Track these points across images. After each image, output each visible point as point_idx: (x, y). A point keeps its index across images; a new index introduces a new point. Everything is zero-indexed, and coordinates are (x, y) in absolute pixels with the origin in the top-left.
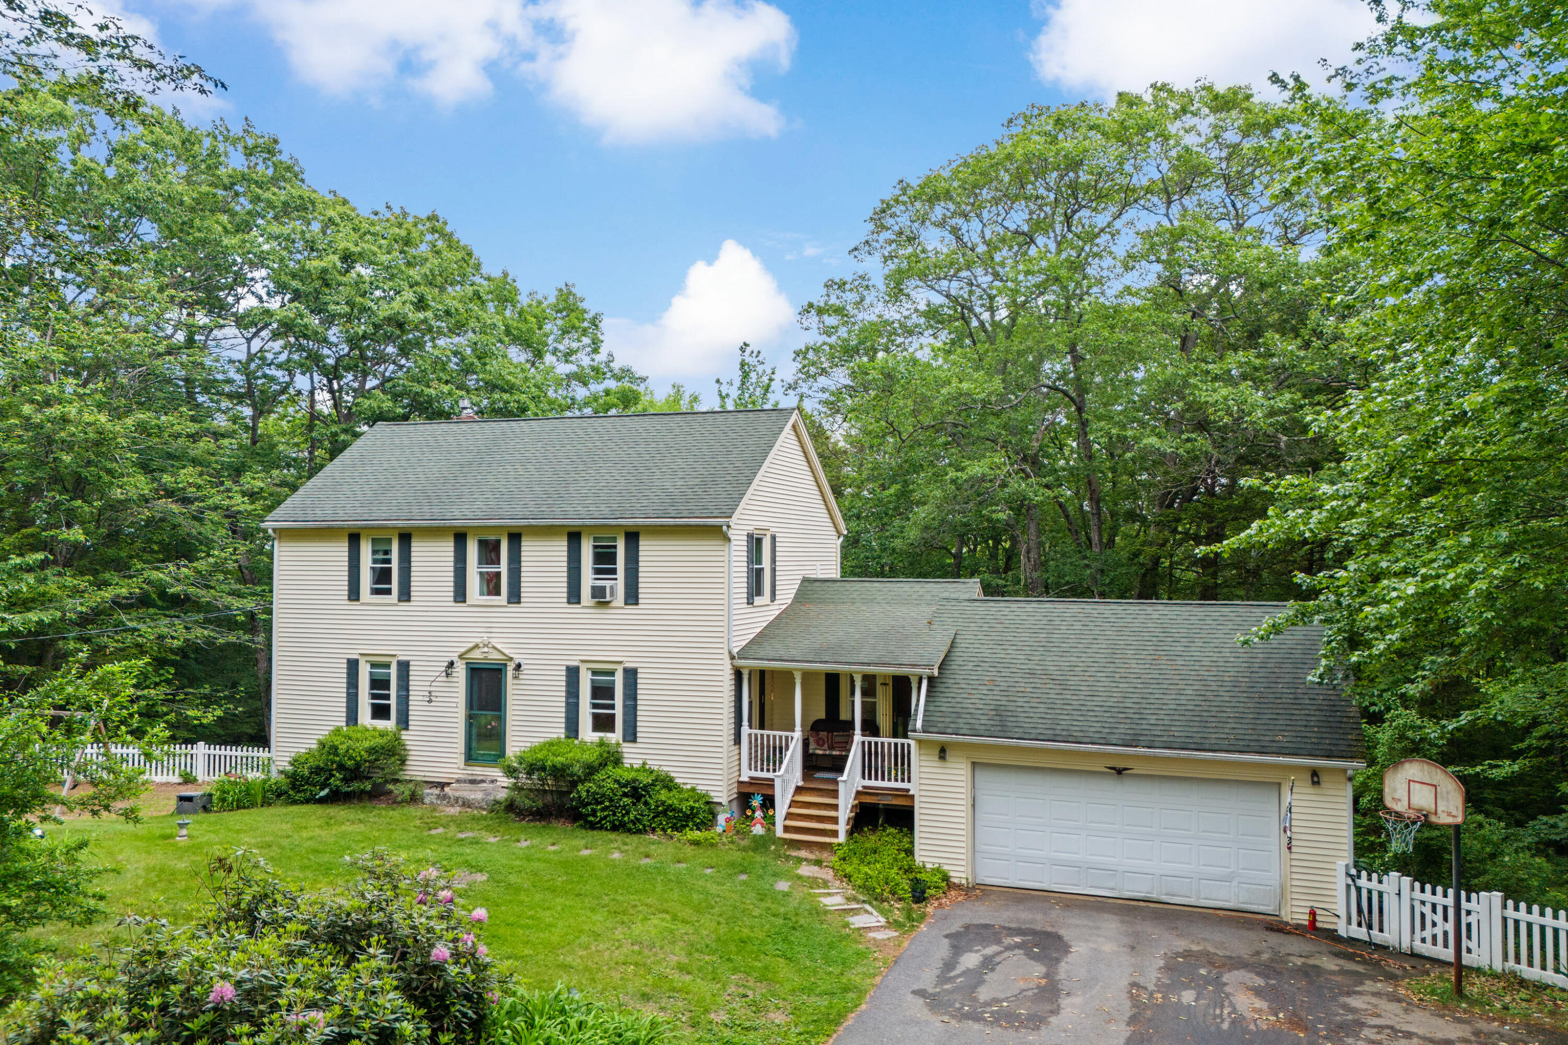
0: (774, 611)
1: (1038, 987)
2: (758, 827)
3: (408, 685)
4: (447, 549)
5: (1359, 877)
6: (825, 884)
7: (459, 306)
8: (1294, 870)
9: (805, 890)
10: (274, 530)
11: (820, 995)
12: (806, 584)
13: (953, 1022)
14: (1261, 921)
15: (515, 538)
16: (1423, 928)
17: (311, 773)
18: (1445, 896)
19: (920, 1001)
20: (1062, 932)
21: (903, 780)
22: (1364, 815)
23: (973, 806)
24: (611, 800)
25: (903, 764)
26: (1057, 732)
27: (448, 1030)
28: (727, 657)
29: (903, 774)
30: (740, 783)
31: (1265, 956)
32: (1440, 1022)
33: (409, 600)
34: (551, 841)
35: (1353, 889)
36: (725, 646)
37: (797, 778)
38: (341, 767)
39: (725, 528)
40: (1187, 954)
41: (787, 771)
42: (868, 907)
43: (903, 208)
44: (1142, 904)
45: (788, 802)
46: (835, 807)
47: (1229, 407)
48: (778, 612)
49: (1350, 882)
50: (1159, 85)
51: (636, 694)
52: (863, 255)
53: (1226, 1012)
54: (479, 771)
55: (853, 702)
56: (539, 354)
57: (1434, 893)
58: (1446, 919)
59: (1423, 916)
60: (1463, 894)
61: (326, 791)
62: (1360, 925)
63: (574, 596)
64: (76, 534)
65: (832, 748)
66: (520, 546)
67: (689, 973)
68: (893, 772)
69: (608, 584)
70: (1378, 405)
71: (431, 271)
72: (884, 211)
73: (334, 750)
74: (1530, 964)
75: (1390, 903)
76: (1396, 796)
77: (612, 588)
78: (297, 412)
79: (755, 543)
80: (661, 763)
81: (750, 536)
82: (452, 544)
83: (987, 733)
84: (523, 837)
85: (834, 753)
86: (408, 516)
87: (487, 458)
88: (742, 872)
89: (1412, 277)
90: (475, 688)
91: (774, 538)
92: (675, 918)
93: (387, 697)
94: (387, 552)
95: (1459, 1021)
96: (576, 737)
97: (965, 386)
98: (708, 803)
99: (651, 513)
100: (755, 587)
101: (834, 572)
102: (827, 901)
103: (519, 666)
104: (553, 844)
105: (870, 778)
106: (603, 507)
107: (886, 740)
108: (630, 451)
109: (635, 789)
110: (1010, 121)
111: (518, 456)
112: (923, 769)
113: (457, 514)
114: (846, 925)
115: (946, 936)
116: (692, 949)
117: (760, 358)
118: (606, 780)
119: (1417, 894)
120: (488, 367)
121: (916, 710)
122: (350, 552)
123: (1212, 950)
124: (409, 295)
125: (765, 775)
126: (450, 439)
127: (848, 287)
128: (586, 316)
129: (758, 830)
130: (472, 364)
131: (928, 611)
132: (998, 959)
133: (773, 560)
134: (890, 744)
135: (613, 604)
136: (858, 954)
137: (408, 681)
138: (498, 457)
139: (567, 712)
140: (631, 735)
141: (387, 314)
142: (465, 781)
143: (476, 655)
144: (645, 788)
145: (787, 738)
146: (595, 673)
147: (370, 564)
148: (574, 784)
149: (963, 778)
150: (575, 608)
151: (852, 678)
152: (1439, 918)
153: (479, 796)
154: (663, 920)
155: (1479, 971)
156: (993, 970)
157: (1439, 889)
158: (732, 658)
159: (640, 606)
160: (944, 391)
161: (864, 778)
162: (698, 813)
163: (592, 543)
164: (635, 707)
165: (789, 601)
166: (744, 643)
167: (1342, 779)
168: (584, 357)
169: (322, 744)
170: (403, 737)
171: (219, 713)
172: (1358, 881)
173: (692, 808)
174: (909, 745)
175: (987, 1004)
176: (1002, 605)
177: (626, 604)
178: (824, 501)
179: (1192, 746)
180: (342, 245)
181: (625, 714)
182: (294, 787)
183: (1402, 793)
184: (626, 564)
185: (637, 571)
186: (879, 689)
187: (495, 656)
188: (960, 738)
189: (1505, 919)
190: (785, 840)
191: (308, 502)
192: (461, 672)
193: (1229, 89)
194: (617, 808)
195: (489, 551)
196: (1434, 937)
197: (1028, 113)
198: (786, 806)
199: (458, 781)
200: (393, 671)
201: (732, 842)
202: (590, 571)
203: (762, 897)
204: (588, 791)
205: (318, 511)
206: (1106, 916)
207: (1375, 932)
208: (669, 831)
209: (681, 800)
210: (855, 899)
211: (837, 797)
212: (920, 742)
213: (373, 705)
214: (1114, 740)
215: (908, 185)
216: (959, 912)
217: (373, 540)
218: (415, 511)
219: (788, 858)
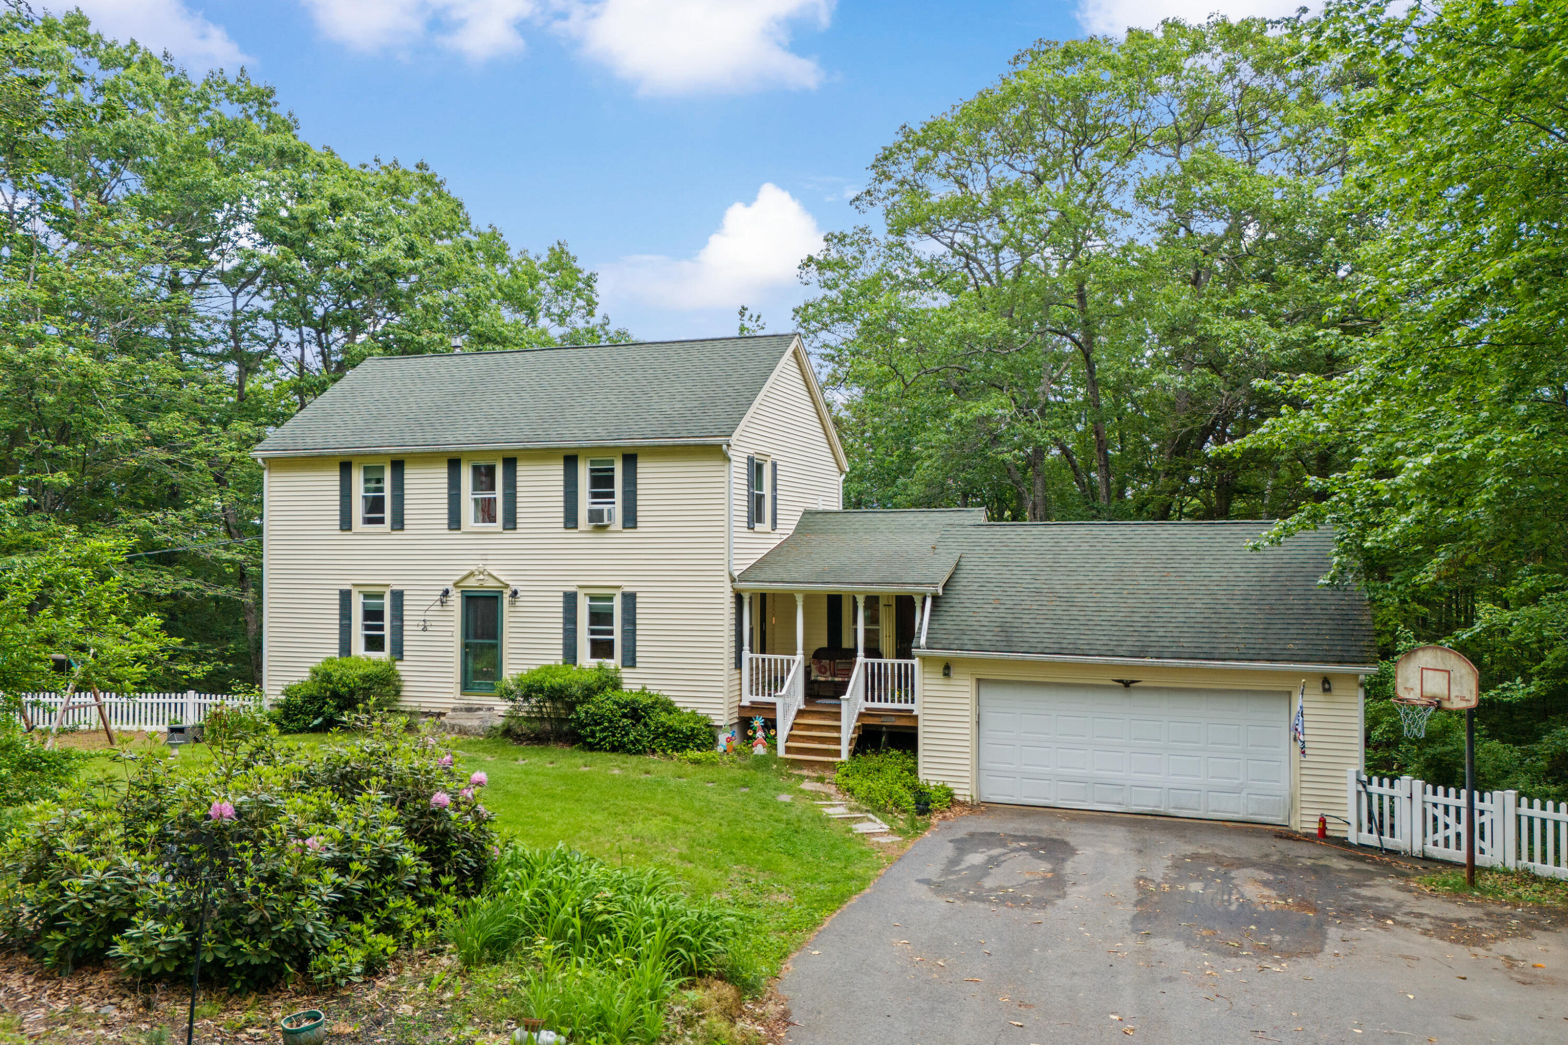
0: (775, 540)
1: (1044, 878)
2: (760, 747)
3: (402, 615)
4: (441, 475)
5: (1370, 782)
6: (828, 797)
7: (451, 255)
8: (1304, 778)
9: (808, 802)
10: (263, 459)
11: (824, 883)
12: (807, 516)
13: (958, 902)
14: (1270, 831)
15: (510, 463)
16: (1435, 831)
17: (304, 702)
18: (1458, 797)
19: (925, 887)
20: (1068, 839)
21: (906, 701)
22: (1375, 749)
23: (978, 723)
24: (610, 721)
25: (906, 686)
26: (1064, 646)
27: (449, 874)
28: (727, 579)
29: (906, 695)
30: (741, 708)
31: (1274, 858)
32: (1452, 906)
33: (402, 529)
34: (549, 759)
35: (1364, 796)
36: (725, 568)
37: (798, 701)
38: (335, 694)
39: (724, 447)
40: (1195, 856)
41: (788, 692)
42: (871, 816)
43: (906, 155)
44: (1149, 818)
45: (790, 724)
46: (838, 729)
47: (1241, 340)
48: (779, 542)
49: (1361, 788)
50: (1170, 21)
51: (635, 618)
52: (864, 205)
53: (1234, 897)
54: (475, 700)
55: (856, 631)
56: (532, 315)
57: (1446, 794)
58: (1458, 820)
59: (1435, 819)
60: (1476, 794)
61: (320, 719)
62: (1370, 831)
63: (571, 520)
64: (63, 478)
65: (834, 675)
66: (515, 471)
67: (691, 862)
68: (897, 693)
69: (606, 507)
70: (1394, 288)
71: (421, 218)
72: (886, 158)
73: (327, 677)
74: (1544, 860)
75: (1402, 807)
76: (1409, 686)
77: (609, 511)
78: (285, 375)
79: (755, 469)
80: (659, 688)
81: (750, 460)
82: (446, 470)
83: (992, 648)
84: (520, 757)
85: (836, 679)
86: (401, 442)
87: (480, 388)
88: (743, 786)
89: (1431, 156)
90: (471, 617)
91: (774, 465)
92: (676, 819)
93: (381, 628)
94: (379, 481)
95: (1471, 905)
96: (575, 664)
97: (970, 325)
98: (708, 726)
99: (648, 433)
100: (756, 514)
101: (836, 504)
102: (830, 811)
103: (515, 593)
104: (552, 763)
105: (873, 700)
106: (599, 430)
107: (890, 661)
108: (627, 378)
109: (634, 710)
110: (1017, 58)
111: (513, 385)
112: (927, 687)
113: (451, 439)
114: (850, 831)
115: (951, 841)
116: (693, 843)
117: (760, 323)
118: (605, 702)
119: (1430, 797)
120: (480, 318)
121: (920, 629)
122: (341, 480)
123: (1220, 853)
124: (398, 241)
125: (766, 699)
126: (443, 371)
127: (848, 241)
128: (580, 276)
129: (760, 750)
130: (464, 315)
131: (932, 539)
132: (1003, 858)
133: (774, 488)
134: (893, 665)
135: (611, 528)
136: (861, 853)
137: (402, 610)
138: (492, 387)
139: (565, 639)
140: (630, 660)
141: (377, 259)
142: (461, 710)
143: (472, 582)
144: (645, 709)
145: (788, 661)
146: (593, 598)
147: (362, 493)
148: (571, 707)
149: (968, 695)
150: (572, 534)
151: (854, 598)
152: (1451, 820)
153: (476, 723)
154: (664, 821)
155: (1491, 870)
156: (998, 866)
157: (1452, 791)
158: (733, 580)
159: (638, 530)
160: (948, 331)
161: (867, 700)
162: (698, 734)
163: (589, 466)
164: (634, 632)
165: (791, 532)
166: (745, 568)
167: (1355, 686)
168: (578, 320)
169: (315, 672)
170: (398, 668)
171: (208, 668)
172: (1368, 787)
173: (692, 730)
174: (913, 666)
175: (991, 890)
176: (1008, 529)
177: (624, 528)
178: (826, 434)
179: (1201, 656)
180: (329, 191)
181: (623, 639)
182: (286, 718)
183: (1414, 682)
184: (624, 487)
185: (635, 494)
186: (882, 609)
187: (491, 583)
188: (965, 654)
189: (1518, 818)
190: (787, 759)
191: (298, 432)
192: (456, 601)
193: (1242, 21)
194: (616, 728)
195: (484, 477)
196: (1447, 839)
197: (1036, 49)
198: (788, 728)
199: (454, 710)
200: (387, 602)
201: (733, 761)
202: (587, 495)
203: (764, 806)
204: (587, 713)
205: (308, 440)
206: (1113, 827)
207: (1386, 837)
208: (669, 751)
209: (681, 722)
210: (858, 809)
211: (840, 720)
212: (924, 659)
213: (367, 637)
214: (1120, 651)
215: (911, 131)
216: (963, 823)
217: (365, 468)
218: (408, 438)
219: (790, 776)
